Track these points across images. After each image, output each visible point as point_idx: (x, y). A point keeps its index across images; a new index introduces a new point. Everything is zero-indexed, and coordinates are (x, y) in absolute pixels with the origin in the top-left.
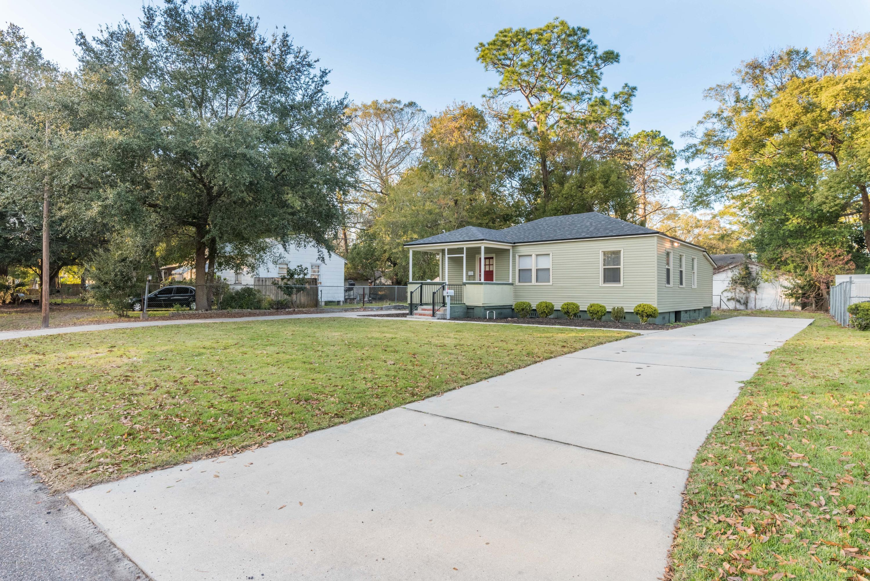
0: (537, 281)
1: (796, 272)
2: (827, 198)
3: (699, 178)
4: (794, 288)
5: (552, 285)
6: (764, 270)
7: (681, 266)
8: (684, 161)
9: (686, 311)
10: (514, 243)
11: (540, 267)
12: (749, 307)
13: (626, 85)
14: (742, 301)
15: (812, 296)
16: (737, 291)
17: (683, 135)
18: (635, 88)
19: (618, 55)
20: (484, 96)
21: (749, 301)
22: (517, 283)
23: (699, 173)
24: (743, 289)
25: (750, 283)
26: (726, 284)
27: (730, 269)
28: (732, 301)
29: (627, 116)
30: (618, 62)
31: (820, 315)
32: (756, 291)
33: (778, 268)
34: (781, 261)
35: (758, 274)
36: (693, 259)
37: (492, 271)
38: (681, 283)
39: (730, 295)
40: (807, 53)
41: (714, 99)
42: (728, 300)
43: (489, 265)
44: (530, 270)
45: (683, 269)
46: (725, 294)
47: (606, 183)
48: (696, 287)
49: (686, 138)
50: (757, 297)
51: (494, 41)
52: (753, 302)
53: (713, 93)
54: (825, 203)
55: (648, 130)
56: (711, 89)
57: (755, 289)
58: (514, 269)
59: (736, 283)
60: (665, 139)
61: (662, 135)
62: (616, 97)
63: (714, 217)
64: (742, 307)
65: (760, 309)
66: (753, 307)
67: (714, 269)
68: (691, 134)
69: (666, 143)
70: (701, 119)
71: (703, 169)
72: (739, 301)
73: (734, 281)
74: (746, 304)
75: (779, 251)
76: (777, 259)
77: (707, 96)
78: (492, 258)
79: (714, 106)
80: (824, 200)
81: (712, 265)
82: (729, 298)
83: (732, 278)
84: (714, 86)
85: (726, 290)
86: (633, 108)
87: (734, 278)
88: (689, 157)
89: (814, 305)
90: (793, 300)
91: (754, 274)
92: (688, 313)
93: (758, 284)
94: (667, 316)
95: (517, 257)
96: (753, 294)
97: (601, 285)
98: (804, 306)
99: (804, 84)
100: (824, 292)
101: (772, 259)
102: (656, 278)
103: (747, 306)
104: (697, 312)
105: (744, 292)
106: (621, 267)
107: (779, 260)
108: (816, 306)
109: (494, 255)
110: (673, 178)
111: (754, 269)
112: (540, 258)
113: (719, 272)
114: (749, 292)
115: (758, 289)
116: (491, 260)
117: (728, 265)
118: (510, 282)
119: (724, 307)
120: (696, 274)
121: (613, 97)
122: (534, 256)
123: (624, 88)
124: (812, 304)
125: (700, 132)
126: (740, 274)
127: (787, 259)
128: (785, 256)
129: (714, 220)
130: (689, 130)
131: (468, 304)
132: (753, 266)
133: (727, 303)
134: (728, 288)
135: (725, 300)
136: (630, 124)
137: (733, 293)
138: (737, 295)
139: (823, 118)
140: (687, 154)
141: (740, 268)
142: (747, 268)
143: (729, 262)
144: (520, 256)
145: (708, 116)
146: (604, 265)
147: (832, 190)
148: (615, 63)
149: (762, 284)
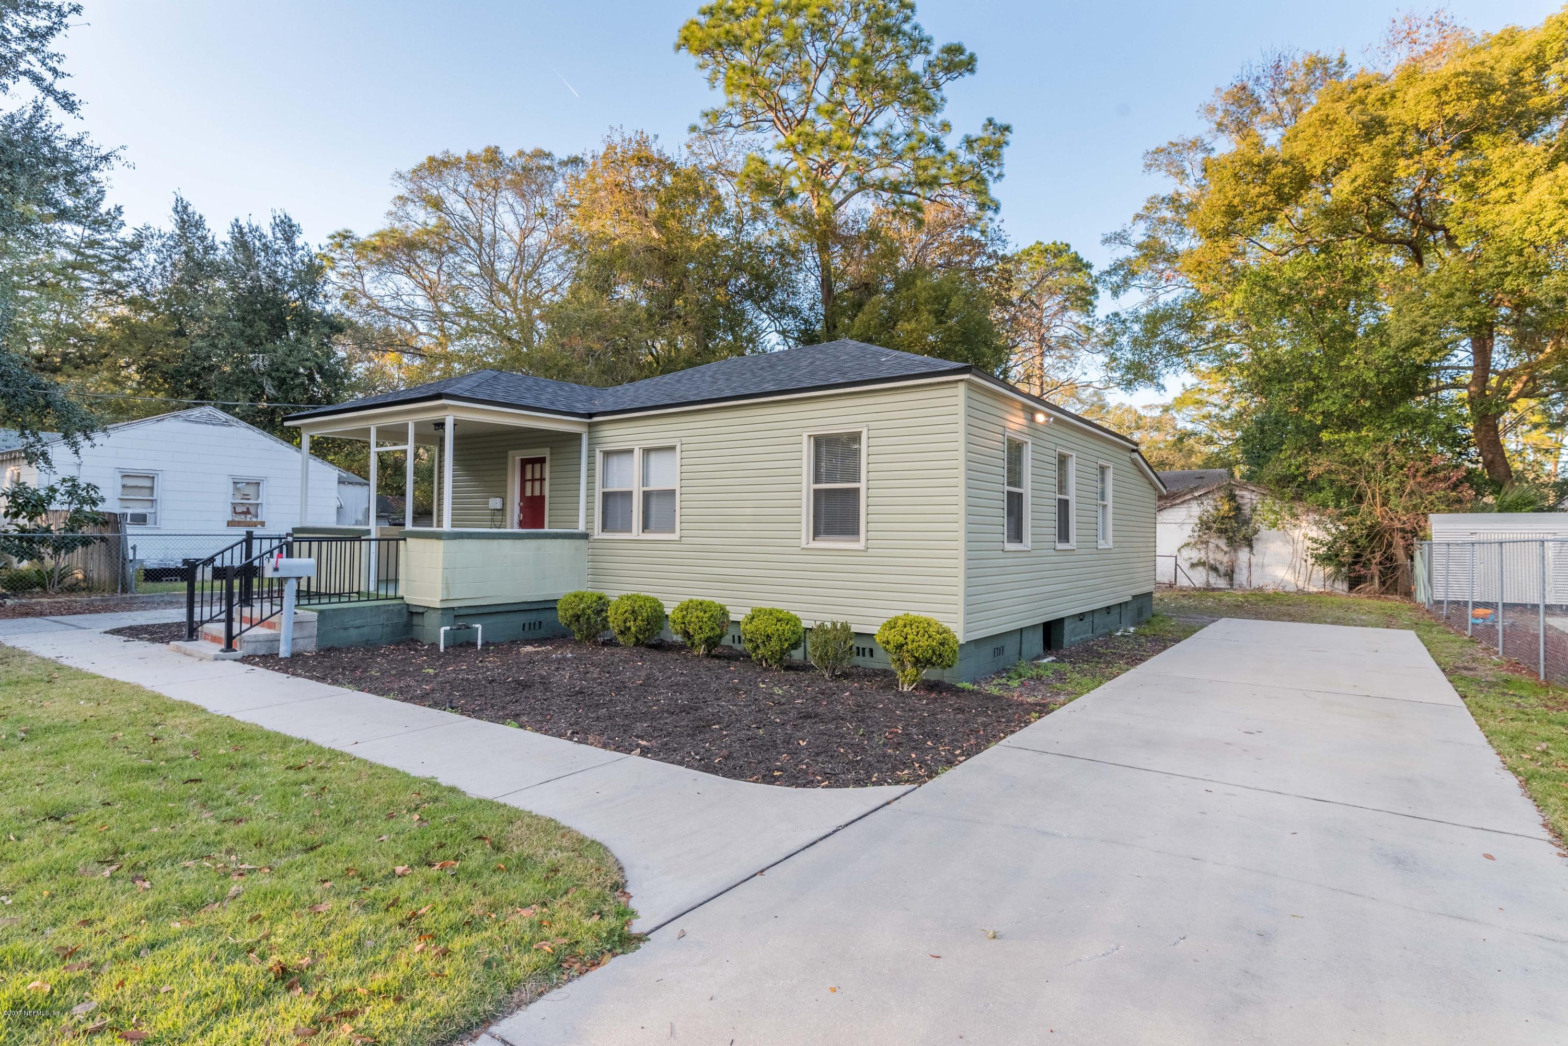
0: (646, 527)
1: (1337, 506)
2: (1423, 332)
3: (1136, 327)
4: (1335, 541)
5: (679, 542)
6: (1269, 501)
7: (1062, 486)
8: (1109, 292)
9: (1081, 617)
10: (591, 416)
11: (653, 486)
12: (1236, 582)
13: (990, 121)
14: (1222, 569)
15: (1374, 561)
16: (1211, 546)
17: (1107, 241)
18: (1007, 129)
19: (972, 59)
20: (693, 129)
21: (1237, 570)
22: (597, 533)
23: (1137, 320)
24: (1222, 543)
25: (1239, 529)
26: (1188, 530)
27: (1195, 498)
28: (1200, 568)
29: (995, 190)
30: (972, 71)
31: (1393, 602)
32: (1250, 546)
33: (1298, 497)
34: (1305, 482)
35: (1254, 510)
36: (1103, 469)
37: (542, 498)
38: (1064, 535)
39: (1195, 555)
40: (1344, 65)
41: (1163, 173)
42: (1193, 566)
43: (533, 480)
44: (628, 495)
45: (1072, 497)
46: (1186, 553)
47: (940, 316)
48: (1110, 545)
49: (1114, 246)
50: (1254, 560)
51: (711, 9)
52: (1245, 572)
53: (1162, 158)
54: (1416, 343)
55: (1048, 242)
56: (1158, 151)
57: (1249, 542)
58: (591, 495)
59: (1209, 528)
60: (1077, 258)
61: (1072, 250)
62: (969, 143)
63: (1166, 409)
64: (1222, 583)
65: (1261, 589)
66: (1245, 583)
67: (1161, 497)
68: (1120, 238)
69: (1079, 265)
70: (1139, 210)
71: (1144, 311)
72: (1214, 569)
73: (1205, 525)
74: (1230, 575)
75: (1301, 459)
76: (1295, 477)
77: (1151, 165)
78: (542, 461)
79: (1166, 185)
80: (1416, 335)
81: (1156, 488)
82: (1195, 561)
83: (1200, 518)
84: (1164, 144)
85: (1187, 545)
86: (1005, 171)
87: (1205, 518)
88: (1118, 286)
89: (1377, 581)
90: (1329, 570)
91: (1247, 511)
92: (1088, 620)
93: (1256, 532)
94: (1011, 647)
95: (599, 457)
96: (1243, 555)
97: (804, 545)
98: (1354, 583)
99: (1354, 90)
100: (1400, 554)
101: (1285, 477)
102: (962, 522)
103: (1231, 579)
104: (1115, 612)
105: (1226, 549)
106: (862, 486)
107: (1301, 479)
108: (1383, 583)
109: (545, 452)
110: (1092, 330)
111: (1248, 497)
112: (653, 457)
113: (1172, 506)
114: (1235, 550)
115: (1254, 542)
116: (538, 466)
117: (1192, 490)
118: (582, 528)
119: (1183, 582)
120: (1110, 510)
121: (964, 146)
122: (638, 454)
123: (985, 128)
124: (1372, 578)
125: (1139, 233)
126: (1217, 509)
127: (1319, 476)
128: (1315, 471)
129: (1168, 416)
130: (1119, 231)
131: (412, 599)
132: (1245, 493)
133: (1191, 573)
134: (1192, 540)
135: (1185, 565)
136: (1002, 208)
137: (1203, 552)
138: (1211, 555)
139: (1408, 149)
140: (1115, 279)
141: (1217, 496)
142: (1232, 497)
143: (1192, 486)
144: (607, 454)
145: (1153, 204)
146: (817, 480)
147: (1433, 312)
148: (967, 75)
149: (1264, 532)
